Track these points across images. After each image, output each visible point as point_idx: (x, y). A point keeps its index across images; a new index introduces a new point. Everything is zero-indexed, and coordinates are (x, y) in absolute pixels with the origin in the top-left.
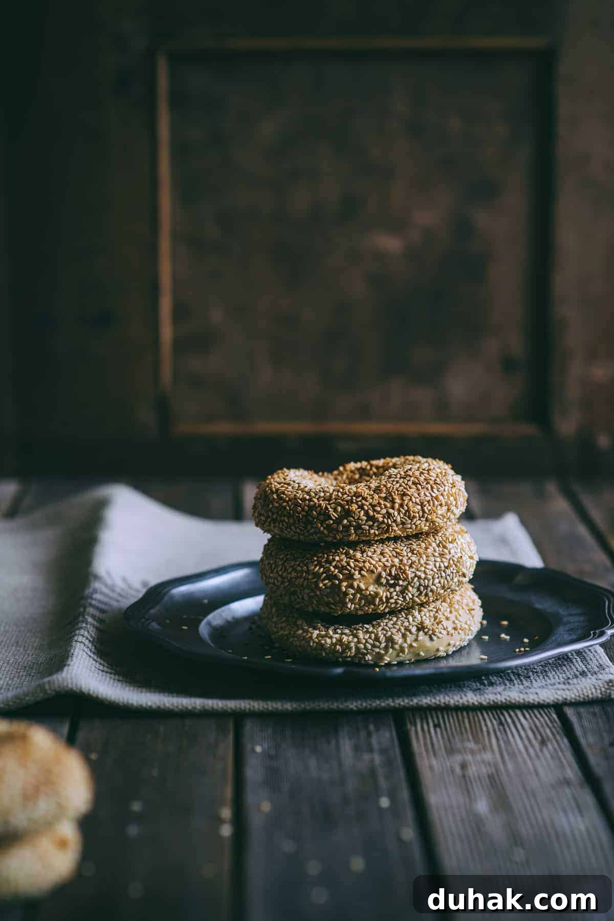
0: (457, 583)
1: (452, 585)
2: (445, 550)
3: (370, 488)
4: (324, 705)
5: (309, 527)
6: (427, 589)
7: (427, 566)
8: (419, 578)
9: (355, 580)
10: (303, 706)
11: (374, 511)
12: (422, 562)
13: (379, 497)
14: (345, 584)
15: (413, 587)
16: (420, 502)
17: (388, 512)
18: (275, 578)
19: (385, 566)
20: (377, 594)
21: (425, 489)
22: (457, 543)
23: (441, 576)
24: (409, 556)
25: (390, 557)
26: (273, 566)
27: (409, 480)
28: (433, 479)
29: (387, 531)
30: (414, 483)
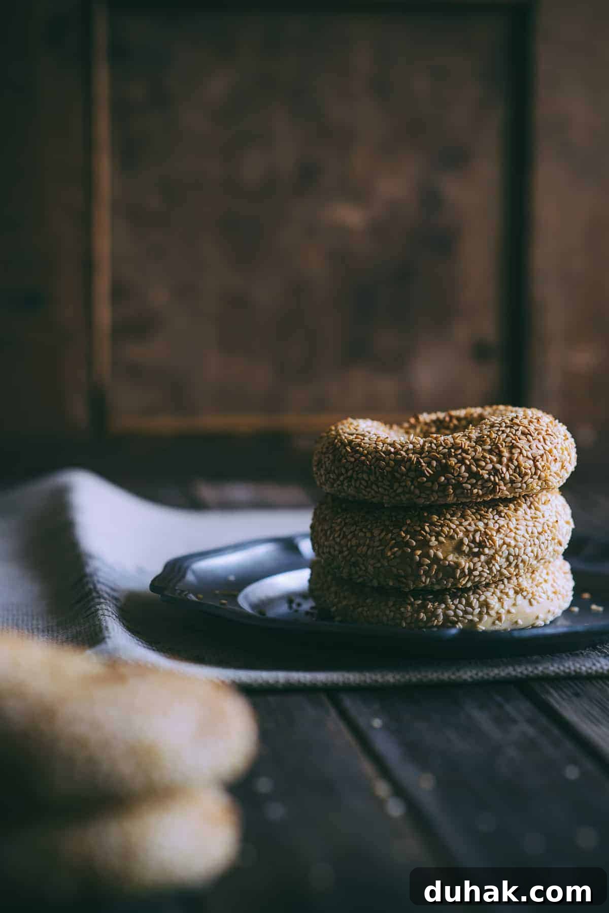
0: (552, 553)
1: (546, 554)
2: (537, 512)
3: (469, 439)
4: (433, 676)
5: (396, 485)
6: (517, 559)
7: (517, 532)
8: (509, 545)
9: (431, 547)
10: (407, 677)
11: (478, 466)
12: (512, 526)
13: (482, 449)
14: (419, 552)
15: (501, 556)
16: (532, 457)
17: (494, 468)
18: (330, 547)
19: (467, 531)
20: (457, 565)
21: (537, 441)
22: (551, 505)
23: (534, 544)
24: (496, 519)
25: (473, 520)
26: (329, 533)
27: (518, 430)
28: (545, 429)
29: (493, 491)
30: (523, 433)
